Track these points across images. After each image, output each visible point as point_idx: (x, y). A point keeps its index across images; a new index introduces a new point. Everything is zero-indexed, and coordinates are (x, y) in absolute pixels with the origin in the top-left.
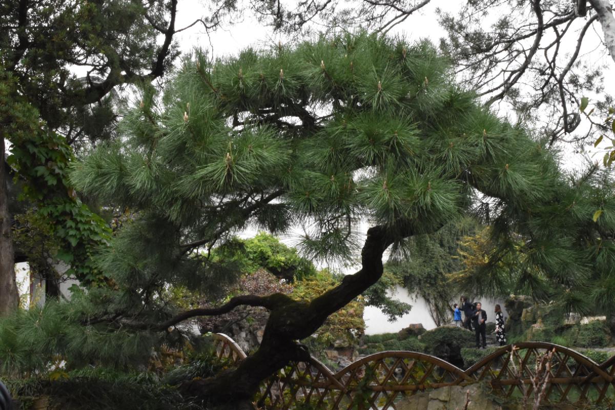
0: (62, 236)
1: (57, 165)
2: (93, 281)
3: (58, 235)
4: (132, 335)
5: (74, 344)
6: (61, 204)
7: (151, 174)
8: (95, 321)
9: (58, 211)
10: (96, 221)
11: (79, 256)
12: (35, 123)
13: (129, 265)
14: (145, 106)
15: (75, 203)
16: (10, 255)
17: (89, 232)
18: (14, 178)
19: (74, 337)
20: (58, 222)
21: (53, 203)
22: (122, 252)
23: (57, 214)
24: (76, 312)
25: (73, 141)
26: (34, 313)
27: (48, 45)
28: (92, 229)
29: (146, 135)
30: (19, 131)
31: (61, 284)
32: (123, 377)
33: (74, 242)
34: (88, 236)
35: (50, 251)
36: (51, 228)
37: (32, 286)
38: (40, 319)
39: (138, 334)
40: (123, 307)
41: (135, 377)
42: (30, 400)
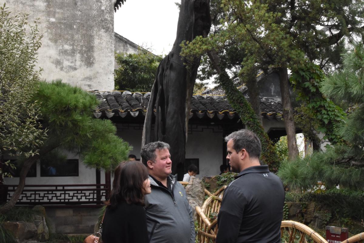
0: (320, 119)
1: (316, 81)
2: (337, 142)
3: (318, 118)
4: (357, 170)
5: (327, 174)
6: (319, 101)
7: (361, 87)
8: (338, 163)
9: (317, 105)
10: (338, 110)
11: (329, 129)
12: (303, 60)
13: (354, 133)
14: (357, 52)
15: (326, 100)
16: (293, 130)
17: (334, 116)
18: (294, 89)
19: (327, 171)
20: (318, 111)
21: (315, 101)
22: (351, 126)
23: (317, 107)
24: (328, 158)
25: (324, 66)
26: (306, 159)
27: (307, 19)
28: (336, 114)
29: (358, 66)
30: (295, 65)
31: (321, 144)
32: (355, 194)
33: (326, 122)
34: (334, 118)
35: (314, 127)
36: (314, 114)
37: (306, 146)
38: (309, 162)
39: (360, 169)
40: (351, 155)
41: (361, 194)
42: (305, 204)
